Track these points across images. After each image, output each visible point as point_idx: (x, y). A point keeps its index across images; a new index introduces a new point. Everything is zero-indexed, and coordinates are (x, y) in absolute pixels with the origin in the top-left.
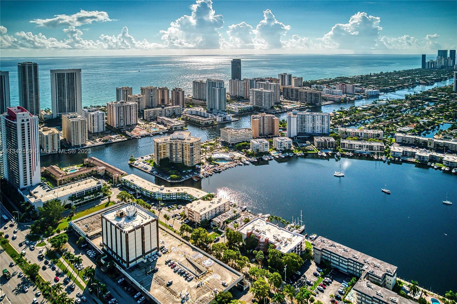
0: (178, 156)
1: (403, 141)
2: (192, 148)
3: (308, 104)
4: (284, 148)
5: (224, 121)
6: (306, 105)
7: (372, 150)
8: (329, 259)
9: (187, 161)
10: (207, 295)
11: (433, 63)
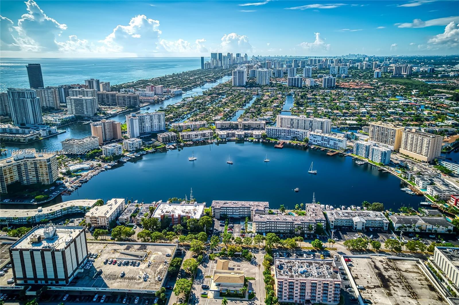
0: (31, 177)
1: (222, 126)
2: (50, 164)
3: (129, 108)
4: (136, 148)
5: (50, 134)
6: (128, 109)
7: (205, 136)
8: (225, 213)
9: (45, 179)
10: (161, 267)
11: (209, 64)
